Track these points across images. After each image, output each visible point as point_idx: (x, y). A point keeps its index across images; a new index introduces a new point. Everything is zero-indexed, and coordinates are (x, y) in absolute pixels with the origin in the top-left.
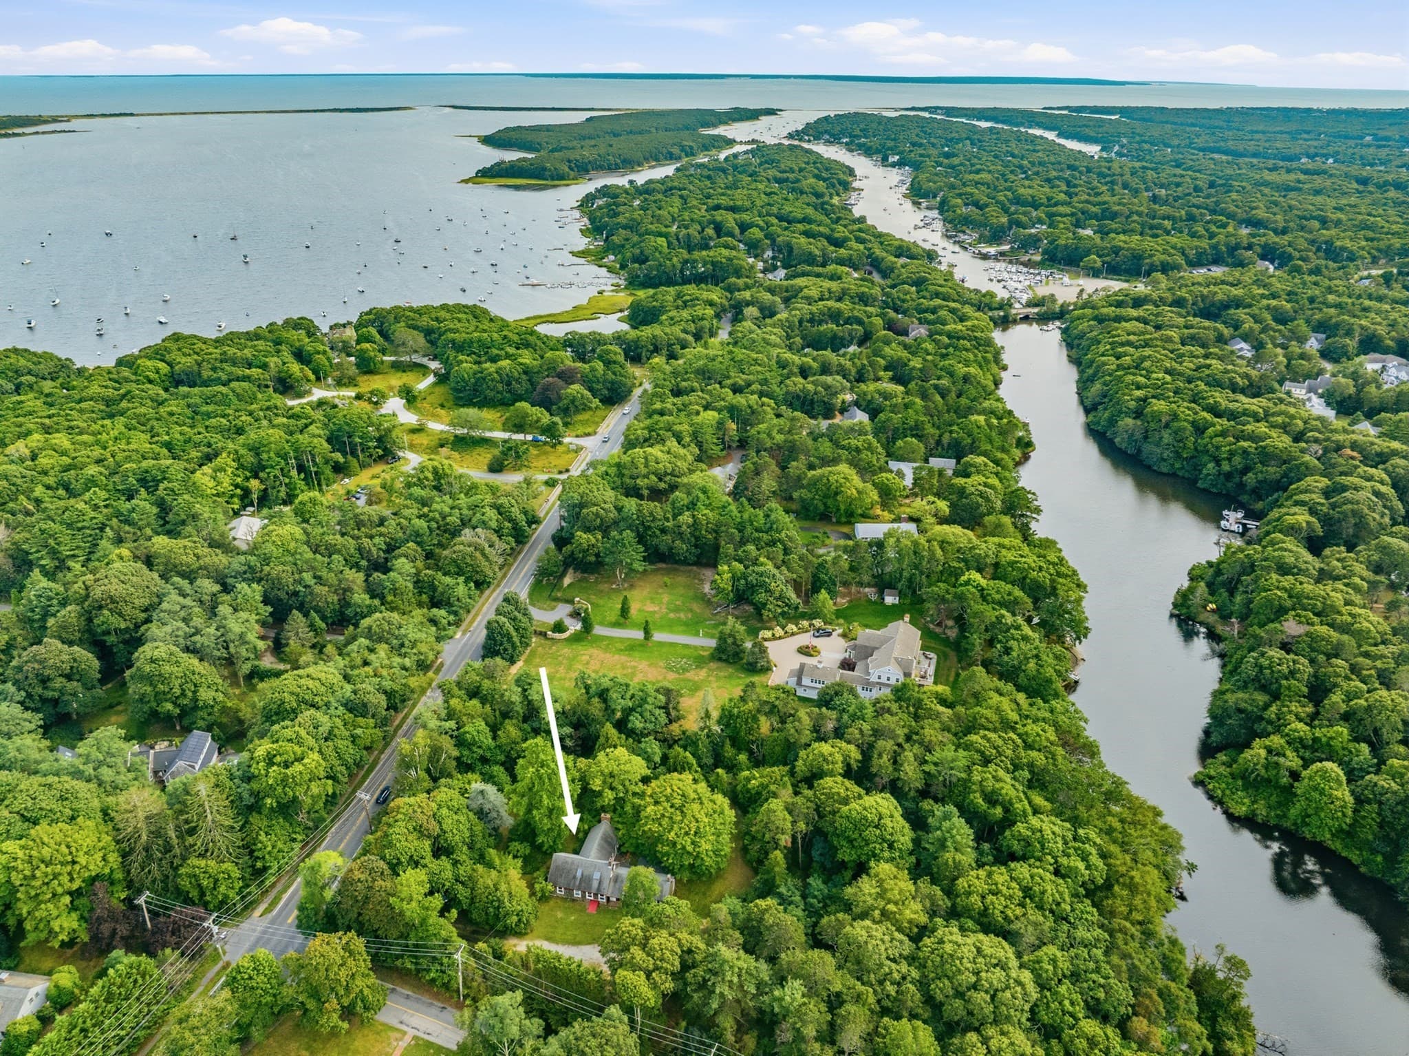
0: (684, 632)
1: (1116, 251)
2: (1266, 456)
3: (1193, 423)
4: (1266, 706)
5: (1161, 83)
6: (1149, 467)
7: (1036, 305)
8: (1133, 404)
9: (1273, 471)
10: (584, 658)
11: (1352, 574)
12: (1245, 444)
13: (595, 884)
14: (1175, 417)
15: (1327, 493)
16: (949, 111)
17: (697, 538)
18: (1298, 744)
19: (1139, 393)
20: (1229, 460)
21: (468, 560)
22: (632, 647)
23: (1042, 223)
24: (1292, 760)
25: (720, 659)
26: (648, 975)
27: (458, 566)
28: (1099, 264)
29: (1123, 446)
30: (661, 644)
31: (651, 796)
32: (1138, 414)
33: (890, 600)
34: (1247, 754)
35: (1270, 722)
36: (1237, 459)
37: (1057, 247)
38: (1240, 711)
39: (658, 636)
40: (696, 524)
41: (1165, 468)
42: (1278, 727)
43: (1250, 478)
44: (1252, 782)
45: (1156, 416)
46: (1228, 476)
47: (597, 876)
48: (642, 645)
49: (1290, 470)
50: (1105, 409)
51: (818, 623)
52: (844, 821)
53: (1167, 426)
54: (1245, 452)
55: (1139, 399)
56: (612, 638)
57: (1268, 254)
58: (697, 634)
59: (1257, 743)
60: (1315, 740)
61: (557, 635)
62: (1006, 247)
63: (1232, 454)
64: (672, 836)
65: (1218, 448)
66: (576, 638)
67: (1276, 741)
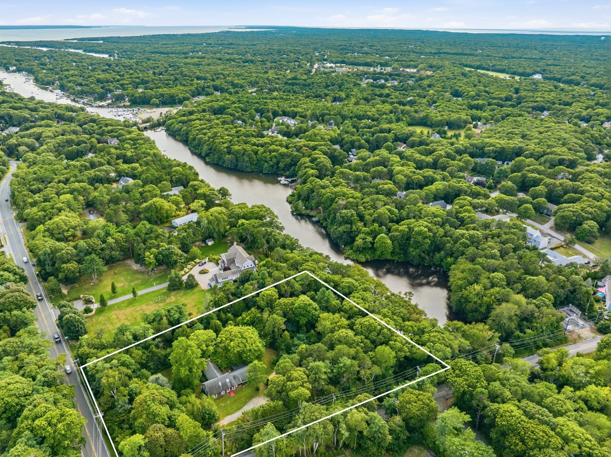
0: (145, 288)
1: (162, 95)
2: (282, 155)
3: (252, 151)
4: (351, 228)
5: (107, 27)
6: (243, 171)
7: (147, 122)
8: (225, 150)
9: (288, 160)
10: (113, 317)
11: (341, 183)
12: (274, 154)
13: (229, 384)
14: (245, 150)
15: (311, 162)
16: (17, 43)
17: (121, 248)
18: (368, 234)
19: (225, 145)
20: (271, 160)
21: (19, 299)
22: (130, 303)
23: (119, 89)
24: (369, 239)
25: (174, 290)
26: (302, 386)
27: (16, 304)
28: (158, 102)
29: (229, 166)
30: (142, 296)
31: (227, 339)
32: (229, 153)
33: (210, 243)
34: (356, 243)
35: (355, 231)
36: (274, 159)
37: (136, 98)
38: (344, 232)
39: (139, 293)
40: (117, 241)
41: (249, 170)
42: (359, 232)
43: (281, 165)
44: (361, 250)
45: (238, 152)
46: (272, 166)
47: (228, 380)
48: (134, 300)
49: (293, 158)
50: (214, 154)
51: (197, 260)
52: (299, 310)
53: (243, 154)
54: (275, 156)
55: (227, 148)
56: (116, 304)
57: (216, 89)
58: (152, 286)
59: (357, 238)
60: (371, 230)
61: (90, 314)
62: (110, 101)
63: (271, 158)
64: (248, 348)
65: (265, 157)
66: (100, 311)
67: (362, 235)
